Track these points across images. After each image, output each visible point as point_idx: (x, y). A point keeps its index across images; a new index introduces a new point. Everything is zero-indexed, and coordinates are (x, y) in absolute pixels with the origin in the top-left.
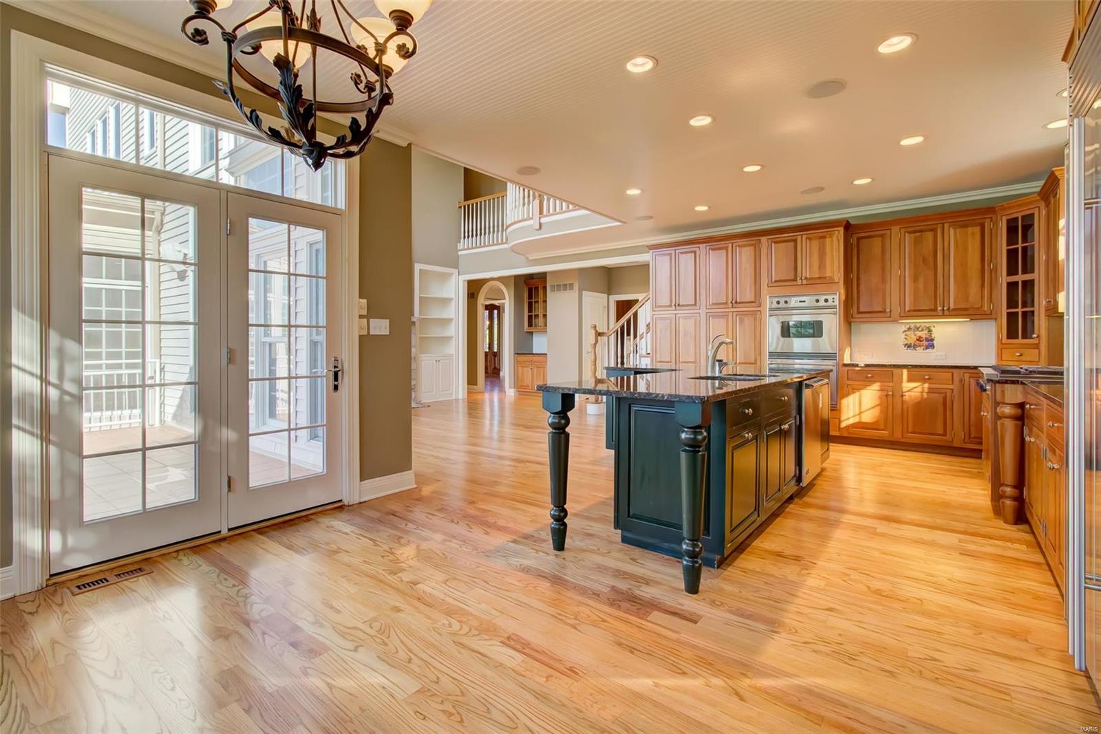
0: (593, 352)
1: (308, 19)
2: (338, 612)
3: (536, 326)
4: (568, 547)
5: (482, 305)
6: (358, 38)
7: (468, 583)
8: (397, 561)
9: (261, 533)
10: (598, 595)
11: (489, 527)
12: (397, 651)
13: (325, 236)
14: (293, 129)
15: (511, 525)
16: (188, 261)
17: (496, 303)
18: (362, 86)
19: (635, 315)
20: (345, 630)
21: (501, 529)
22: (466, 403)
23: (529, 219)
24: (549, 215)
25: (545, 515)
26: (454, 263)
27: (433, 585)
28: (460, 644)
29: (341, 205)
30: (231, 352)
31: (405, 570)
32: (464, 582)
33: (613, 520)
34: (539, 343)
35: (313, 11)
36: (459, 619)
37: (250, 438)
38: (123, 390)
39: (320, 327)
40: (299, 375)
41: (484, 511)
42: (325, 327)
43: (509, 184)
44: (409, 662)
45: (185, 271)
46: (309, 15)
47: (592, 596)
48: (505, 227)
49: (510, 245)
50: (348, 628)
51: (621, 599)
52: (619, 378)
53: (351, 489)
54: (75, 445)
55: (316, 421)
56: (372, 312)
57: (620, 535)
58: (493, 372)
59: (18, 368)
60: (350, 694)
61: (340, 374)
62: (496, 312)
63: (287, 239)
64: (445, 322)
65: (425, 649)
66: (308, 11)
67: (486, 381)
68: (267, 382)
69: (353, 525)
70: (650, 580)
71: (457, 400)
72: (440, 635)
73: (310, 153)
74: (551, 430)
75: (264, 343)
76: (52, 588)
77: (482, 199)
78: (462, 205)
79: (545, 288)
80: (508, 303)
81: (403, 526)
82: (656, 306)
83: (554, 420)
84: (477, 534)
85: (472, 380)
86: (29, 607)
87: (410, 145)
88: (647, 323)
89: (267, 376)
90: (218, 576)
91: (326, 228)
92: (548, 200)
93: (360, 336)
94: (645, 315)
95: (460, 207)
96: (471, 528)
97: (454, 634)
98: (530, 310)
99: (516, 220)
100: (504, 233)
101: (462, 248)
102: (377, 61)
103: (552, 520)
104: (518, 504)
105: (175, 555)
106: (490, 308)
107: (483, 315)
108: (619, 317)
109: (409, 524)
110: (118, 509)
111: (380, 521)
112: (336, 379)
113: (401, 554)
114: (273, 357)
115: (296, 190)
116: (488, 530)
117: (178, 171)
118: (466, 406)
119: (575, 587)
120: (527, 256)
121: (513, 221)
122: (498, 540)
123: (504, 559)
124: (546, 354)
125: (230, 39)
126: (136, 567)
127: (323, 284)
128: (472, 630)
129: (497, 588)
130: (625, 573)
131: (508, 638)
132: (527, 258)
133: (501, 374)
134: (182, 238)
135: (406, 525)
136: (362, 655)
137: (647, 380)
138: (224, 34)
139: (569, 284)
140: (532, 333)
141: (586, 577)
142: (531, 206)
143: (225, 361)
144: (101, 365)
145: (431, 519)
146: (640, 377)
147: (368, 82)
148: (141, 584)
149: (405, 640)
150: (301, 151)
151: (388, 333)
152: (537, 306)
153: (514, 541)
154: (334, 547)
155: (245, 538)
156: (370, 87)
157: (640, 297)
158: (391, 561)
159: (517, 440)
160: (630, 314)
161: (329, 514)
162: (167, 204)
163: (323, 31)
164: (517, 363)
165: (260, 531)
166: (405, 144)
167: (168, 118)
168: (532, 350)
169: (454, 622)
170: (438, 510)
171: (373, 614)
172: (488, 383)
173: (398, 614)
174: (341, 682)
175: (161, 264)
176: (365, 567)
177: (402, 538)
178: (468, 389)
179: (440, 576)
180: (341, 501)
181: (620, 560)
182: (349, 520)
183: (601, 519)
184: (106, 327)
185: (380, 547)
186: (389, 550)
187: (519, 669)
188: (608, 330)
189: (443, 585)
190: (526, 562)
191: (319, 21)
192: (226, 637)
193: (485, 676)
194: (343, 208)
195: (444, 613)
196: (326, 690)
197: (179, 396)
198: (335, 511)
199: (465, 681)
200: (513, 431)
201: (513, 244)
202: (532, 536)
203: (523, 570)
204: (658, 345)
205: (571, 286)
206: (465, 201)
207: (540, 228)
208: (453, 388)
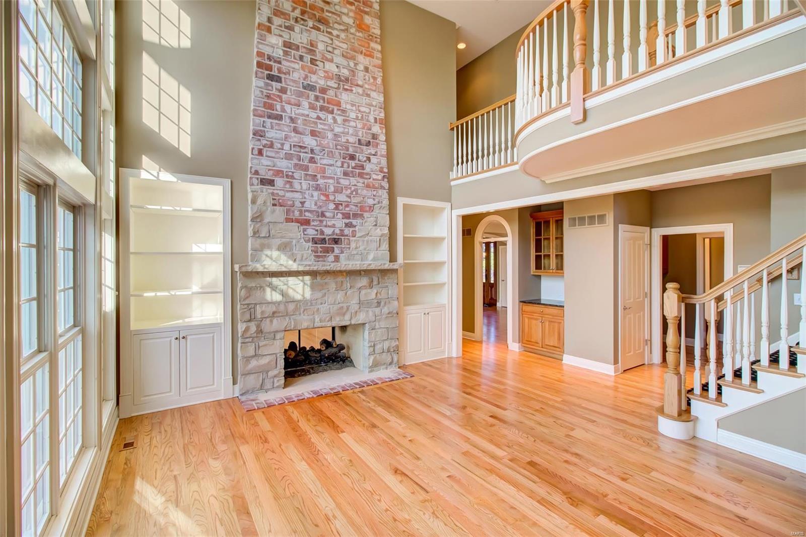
3: (545, 268)
5: (480, 241)
17: (497, 240)
23: (561, 106)
24: (604, 90)
26: (446, 195)
34: (551, 291)
49: (519, 164)
58: (491, 304)
62: (492, 248)
64: (436, 266)
77: (479, 114)
78: (454, 126)
79: (560, 222)
80: (511, 241)
85: (468, 324)
92: (604, 64)
95: (452, 129)
98: (538, 248)
99: (536, 115)
101: (455, 177)
107: (479, 249)
120: (543, 178)
121: (529, 119)
124: (563, 306)
132: (544, 181)
139: (599, 216)
140: (540, 276)
152: (547, 245)
164: (522, 313)
168: (541, 300)
178: (463, 335)
205: (602, 219)
206: (457, 121)
207: (585, 119)
208: (445, 345)
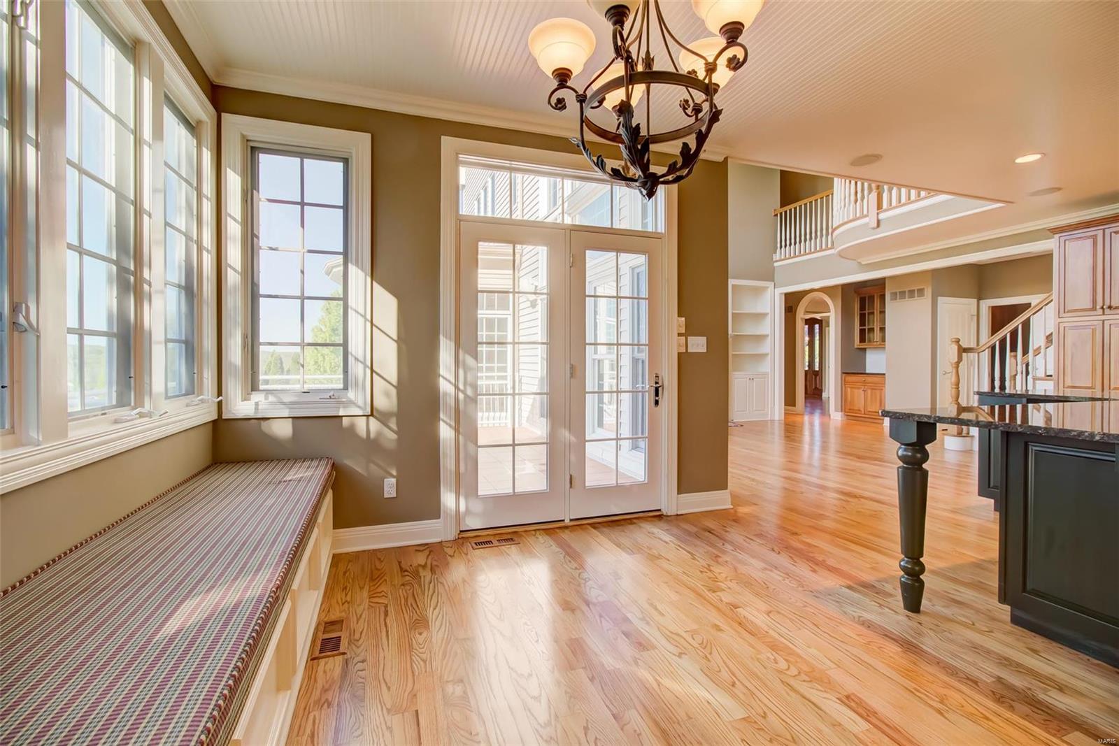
0: (954, 371)
1: (643, 61)
2: (663, 615)
3: (869, 341)
4: (924, 609)
5: (802, 319)
6: (687, 63)
7: (793, 620)
8: (715, 580)
9: (595, 528)
10: (976, 683)
11: (817, 564)
12: (720, 671)
13: (647, 260)
14: (632, 165)
15: (844, 568)
16: (538, 291)
17: (818, 316)
18: (689, 111)
19: (1026, 325)
20: (670, 634)
21: (832, 570)
22: (783, 426)
23: (863, 216)
24: (890, 207)
25: (893, 565)
26: (769, 275)
27: (755, 612)
28: (787, 684)
29: (661, 228)
30: (572, 367)
31: (724, 590)
32: (790, 619)
33: (997, 590)
34: (874, 361)
35: (648, 53)
36: (787, 658)
37: (587, 443)
38: (495, 397)
39: (642, 345)
40: (623, 390)
41: (809, 545)
42: (647, 345)
43: (836, 180)
44: (733, 686)
45: (536, 300)
46: (644, 57)
47: (965, 681)
48: (830, 230)
49: (838, 250)
50: (672, 633)
51: (1015, 698)
52: (997, 407)
53: (668, 500)
54: (473, 436)
55: (637, 434)
56: (689, 331)
57: (1009, 614)
58: (815, 394)
59: (444, 378)
60: (677, 697)
61: (660, 389)
62: (817, 326)
63: (615, 265)
64: (759, 338)
65: (749, 678)
66: (643, 55)
67: (805, 402)
68: (596, 395)
69: (672, 535)
70: (1066, 686)
71: (772, 421)
72: (765, 668)
73: (644, 185)
74: (901, 464)
75: (594, 360)
76: (460, 541)
77: (802, 203)
78: (778, 212)
79: (883, 297)
80: (833, 317)
81: (720, 545)
82: (1063, 310)
83: (905, 453)
84: (803, 570)
85: (790, 400)
86: (449, 551)
87: (726, 159)
88: (1047, 334)
89: (596, 390)
90: (564, 557)
91: (647, 252)
92: (890, 191)
93: (678, 353)
94: (1042, 324)
95: (776, 215)
96: (796, 562)
97: (780, 672)
98: (862, 323)
99: (846, 220)
100: (830, 237)
101: (778, 259)
102: (707, 81)
103: (903, 573)
104: (853, 545)
105: (533, 533)
106: (811, 323)
107: (802, 330)
108: (995, 328)
109: (726, 544)
110: (496, 490)
111: (697, 536)
112: (657, 394)
113: (720, 573)
114: (601, 372)
115: (620, 220)
116: (816, 568)
117: (533, 219)
118: (783, 428)
119: (938, 663)
120: (859, 261)
121: (841, 222)
122: (829, 582)
123: (837, 604)
124: (884, 374)
125: (582, 99)
126: (509, 537)
127: (644, 305)
128: (802, 675)
129: (831, 636)
130: (1019, 665)
131: (848, 697)
132: (860, 263)
133: (824, 395)
134: (534, 273)
135: (723, 545)
136: (685, 662)
137: (1046, 411)
138: (578, 96)
139: (918, 290)
140: (865, 349)
141: (956, 656)
142: (865, 201)
143: (568, 375)
144: (494, 377)
145: (749, 543)
146: (1034, 408)
147: (696, 105)
148: (513, 550)
149: (727, 661)
150: (637, 184)
151: (705, 351)
152: (871, 319)
153: (849, 587)
154: (655, 552)
155: (581, 529)
156: (697, 110)
157: (1034, 300)
158: (710, 578)
159: (844, 471)
160: (1017, 322)
161: (648, 521)
162: (524, 246)
163: (656, 67)
164: (844, 384)
165: (594, 526)
166: (720, 159)
167: (526, 176)
168: (865, 370)
169: (780, 659)
170: (756, 535)
171: (695, 627)
172: (808, 405)
173: (719, 633)
174: (667, 682)
175: (521, 295)
176: (685, 578)
177: (720, 557)
178: (785, 410)
179: (763, 607)
180: (660, 510)
181: (1007, 645)
182: (667, 530)
183: (979, 587)
184: (486, 347)
185: (698, 561)
186: (706, 566)
187: (861, 736)
188: (978, 345)
189: (765, 616)
190: (867, 616)
191: (653, 60)
192: (573, 611)
193: (820, 731)
194: (663, 231)
195: (768, 646)
196: (655, 685)
197: (530, 403)
198: (653, 519)
199: (796, 727)
200: (841, 460)
201: (840, 248)
202: (874, 586)
203: (863, 624)
204: (1068, 363)
205: (921, 292)
206: (781, 208)
207: (878, 225)
208: (768, 408)
